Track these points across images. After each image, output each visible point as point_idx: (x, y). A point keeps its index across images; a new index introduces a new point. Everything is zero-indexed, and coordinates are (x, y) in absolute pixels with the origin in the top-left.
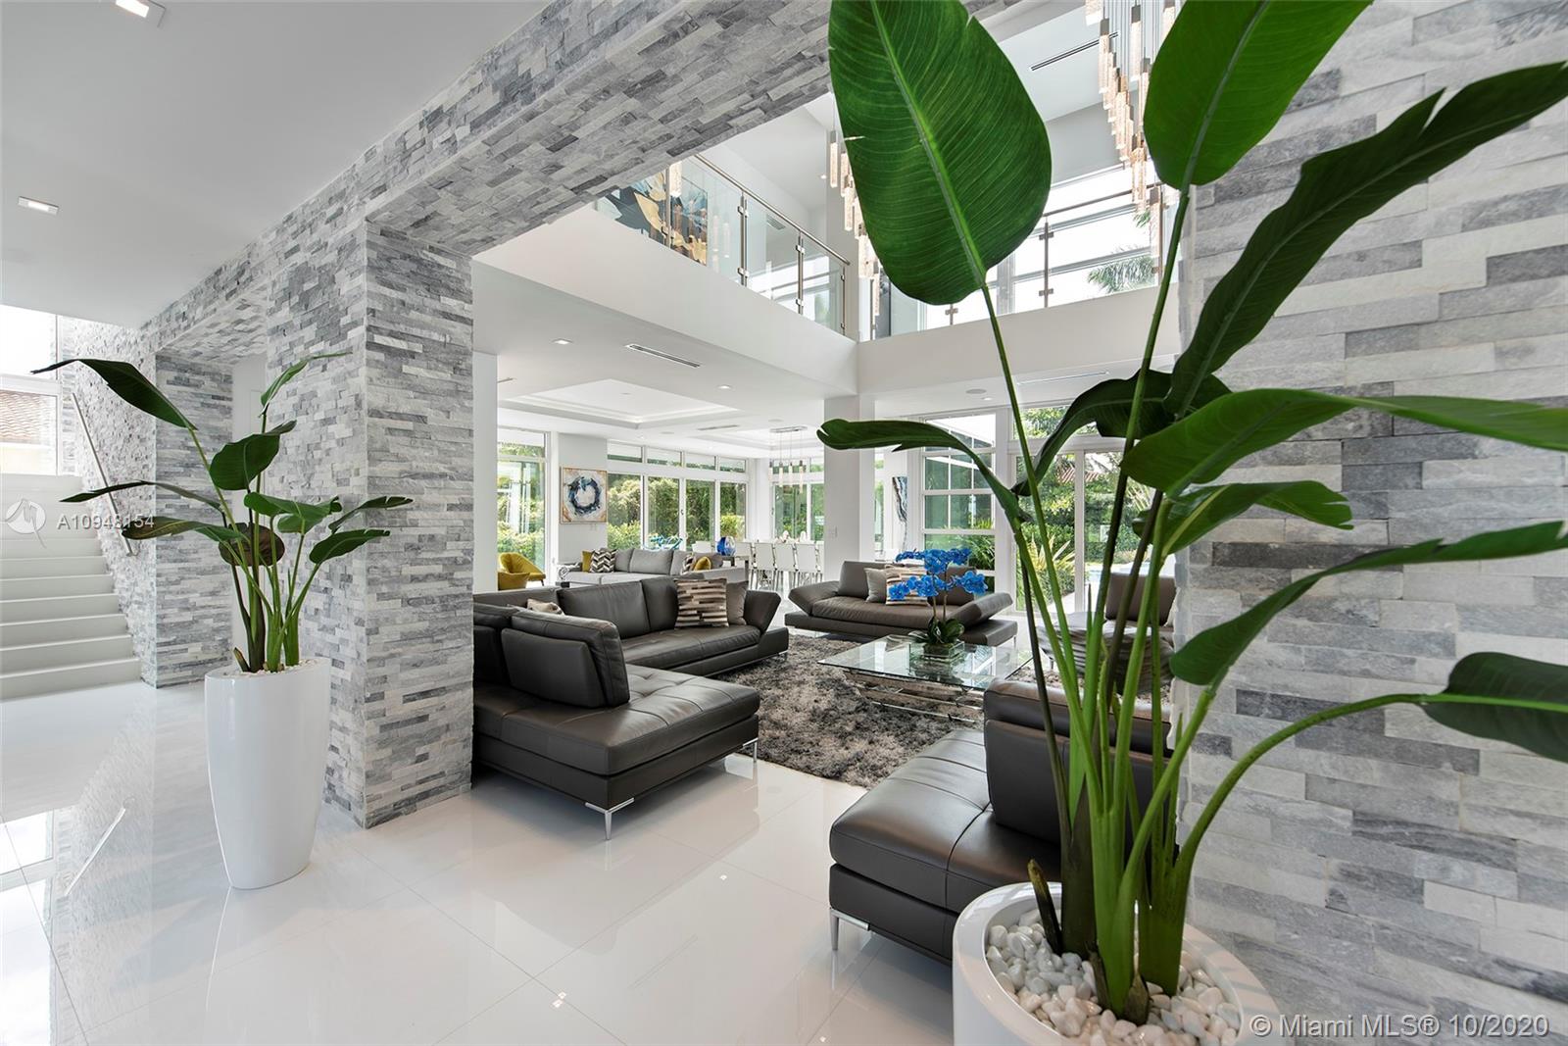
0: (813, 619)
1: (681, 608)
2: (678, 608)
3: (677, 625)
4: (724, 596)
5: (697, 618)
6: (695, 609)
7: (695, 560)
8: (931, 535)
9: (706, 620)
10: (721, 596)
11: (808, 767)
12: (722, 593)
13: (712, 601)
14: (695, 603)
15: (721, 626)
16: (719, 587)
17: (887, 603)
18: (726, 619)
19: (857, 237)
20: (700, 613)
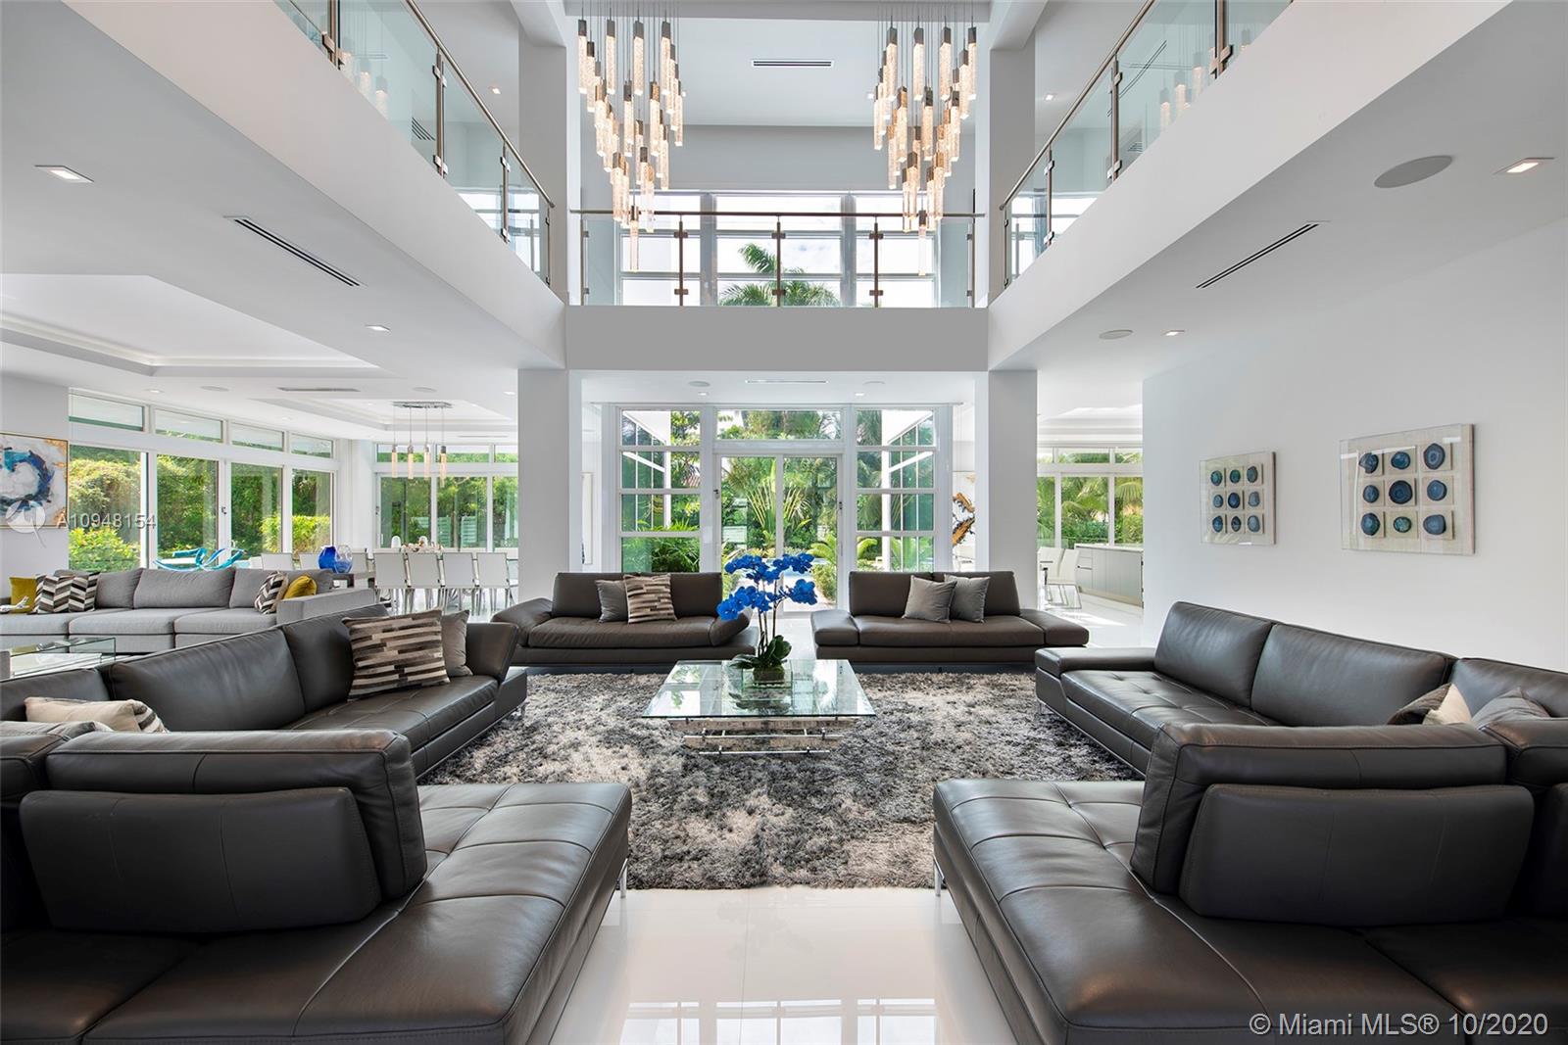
0: (529, 651)
1: (361, 664)
2: (354, 668)
3: (353, 692)
4: (439, 638)
5: (396, 677)
6: (390, 663)
7: (286, 581)
8: (628, 538)
9: (410, 678)
10: (435, 638)
11: (711, 879)
12: (436, 633)
13: (421, 647)
14: (391, 653)
15: (439, 683)
16: (432, 624)
17: (630, 621)
18: (444, 672)
19: (608, 170)
20: (399, 667)
